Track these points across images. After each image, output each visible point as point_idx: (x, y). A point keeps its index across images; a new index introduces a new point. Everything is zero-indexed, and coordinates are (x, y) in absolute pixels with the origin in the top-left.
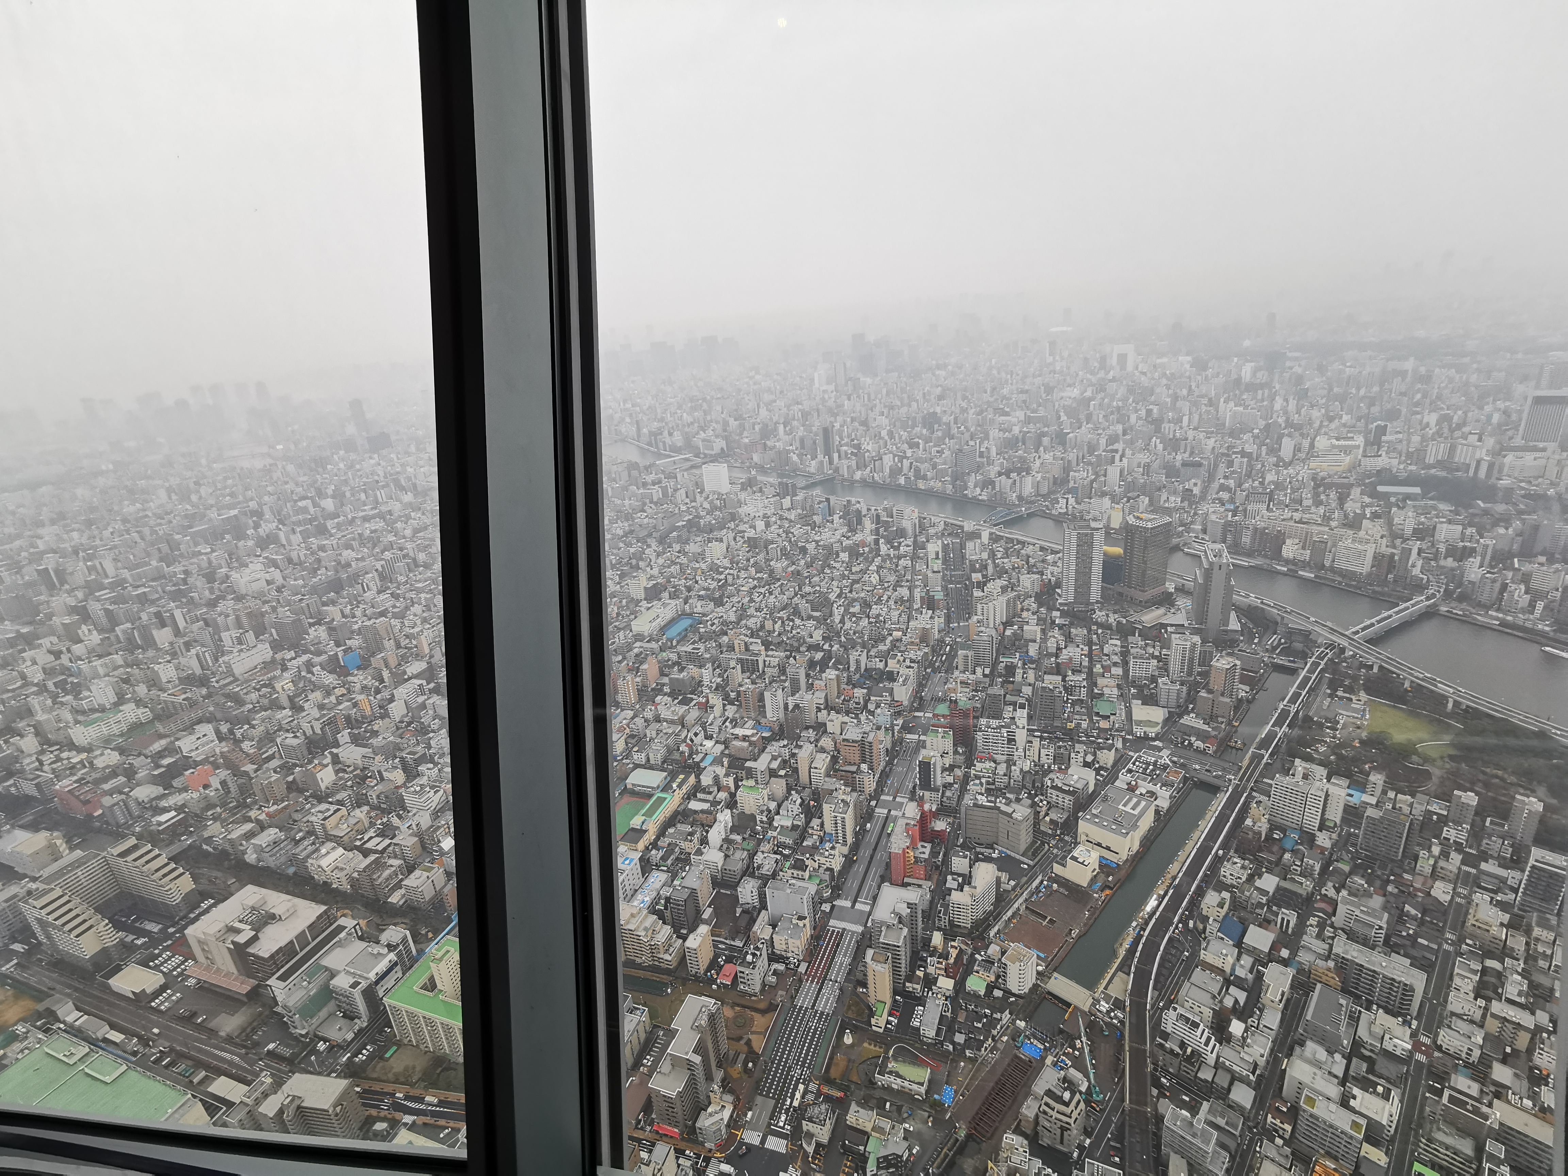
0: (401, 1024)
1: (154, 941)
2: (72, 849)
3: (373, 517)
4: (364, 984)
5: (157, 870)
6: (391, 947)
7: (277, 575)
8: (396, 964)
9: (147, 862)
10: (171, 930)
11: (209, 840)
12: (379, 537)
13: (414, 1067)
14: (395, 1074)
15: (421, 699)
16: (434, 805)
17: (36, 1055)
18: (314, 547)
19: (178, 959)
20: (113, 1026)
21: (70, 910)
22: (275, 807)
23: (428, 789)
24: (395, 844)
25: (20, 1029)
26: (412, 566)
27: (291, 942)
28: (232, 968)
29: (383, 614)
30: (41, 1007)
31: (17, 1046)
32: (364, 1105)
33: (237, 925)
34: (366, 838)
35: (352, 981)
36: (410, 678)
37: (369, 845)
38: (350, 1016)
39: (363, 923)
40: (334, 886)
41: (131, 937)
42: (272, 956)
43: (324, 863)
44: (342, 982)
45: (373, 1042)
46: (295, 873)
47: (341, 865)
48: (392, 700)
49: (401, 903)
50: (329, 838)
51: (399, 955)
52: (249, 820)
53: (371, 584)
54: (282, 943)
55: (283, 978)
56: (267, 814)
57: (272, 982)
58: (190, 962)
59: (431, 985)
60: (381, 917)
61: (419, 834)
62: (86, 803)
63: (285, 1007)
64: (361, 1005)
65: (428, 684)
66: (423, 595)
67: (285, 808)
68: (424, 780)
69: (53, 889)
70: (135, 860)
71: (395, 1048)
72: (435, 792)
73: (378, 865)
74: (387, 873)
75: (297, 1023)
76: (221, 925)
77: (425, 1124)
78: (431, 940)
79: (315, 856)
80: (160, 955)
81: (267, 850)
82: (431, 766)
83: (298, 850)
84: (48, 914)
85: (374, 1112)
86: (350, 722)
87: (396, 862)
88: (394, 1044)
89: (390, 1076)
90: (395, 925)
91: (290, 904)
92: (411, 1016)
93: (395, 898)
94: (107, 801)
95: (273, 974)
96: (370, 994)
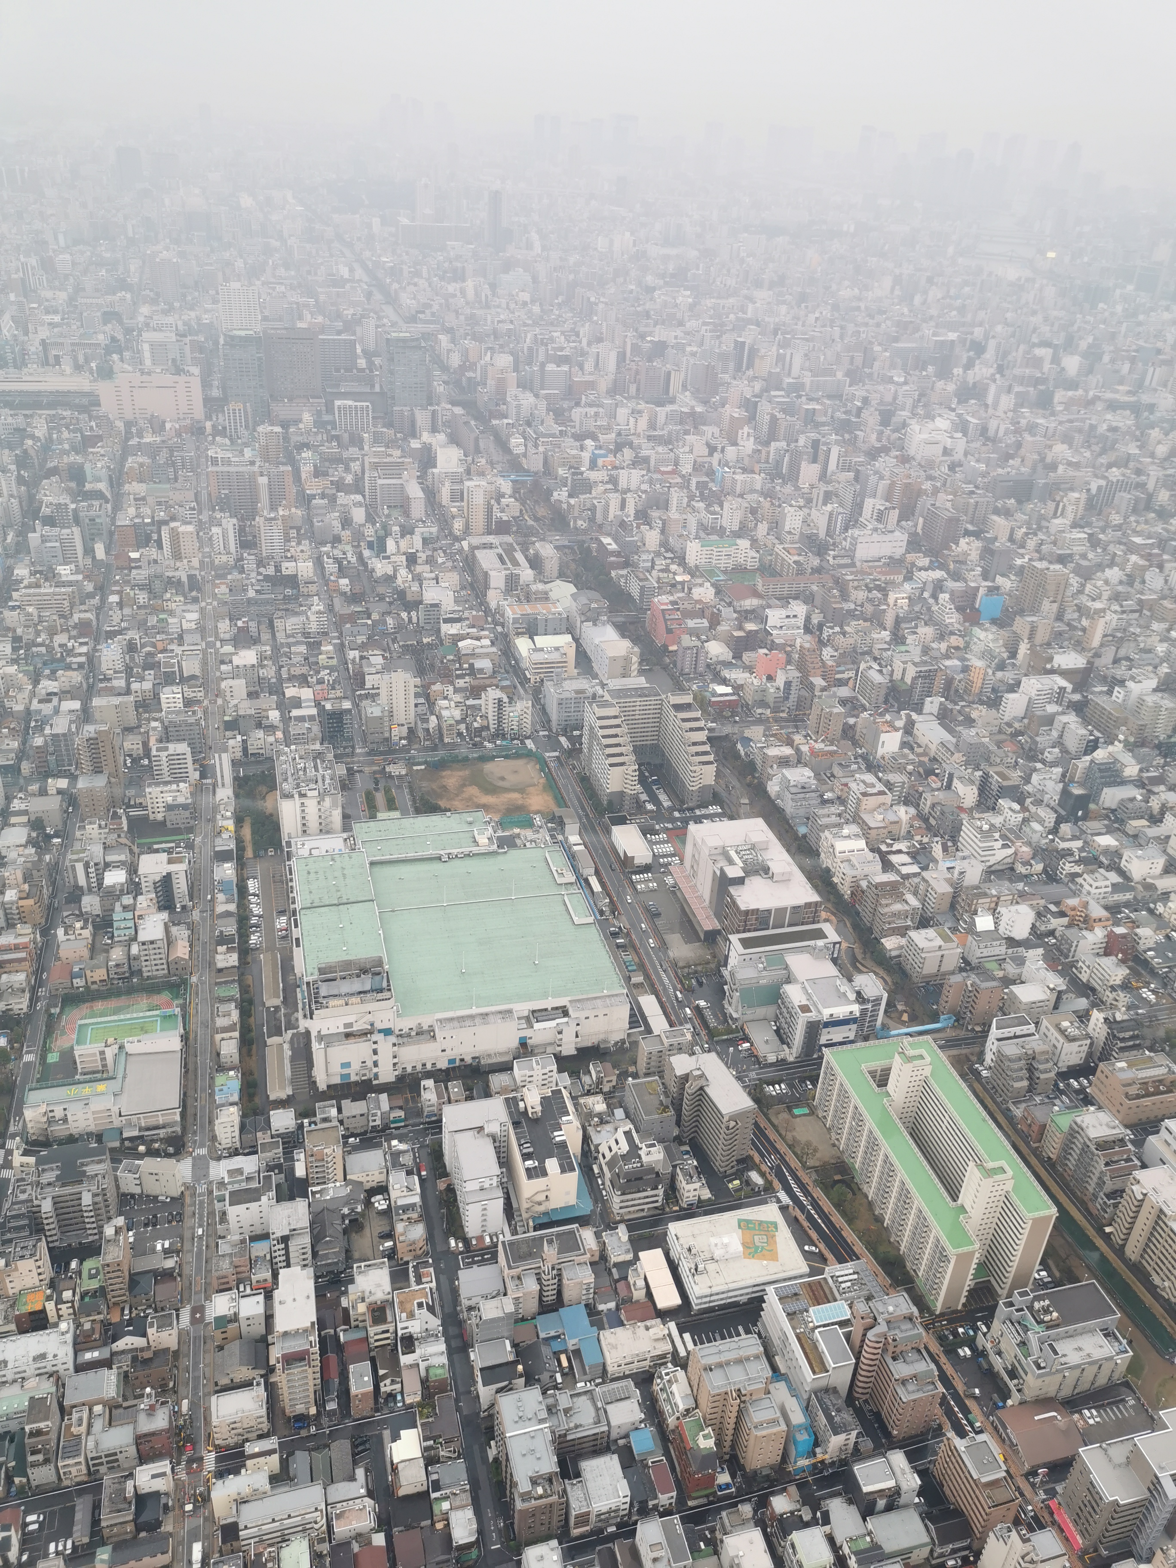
0: (828, 1091)
1: (659, 815)
2: (641, 672)
3: (1123, 406)
4: (813, 1016)
5: (694, 744)
6: (860, 998)
7: (960, 444)
8: (854, 1020)
9: (691, 730)
10: (677, 814)
11: (747, 741)
12: (1115, 442)
13: (816, 1150)
14: (794, 1138)
15: (1052, 708)
16: (993, 860)
17: (537, 853)
18: (1023, 422)
19: (668, 848)
20: (597, 873)
21: (616, 736)
22: (822, 746)
23: (997, 835)
24: (924, 879)
25: (538, 820)
26: (1142, 506)
27: (769, 911)
28: (707, 895)
29: (1062, 560)
30: (558, 811)
31: (528, 833)
32: (753, 1143)
33: (732, 853)
34: (896, 847)
35: (804, 1002)
36: (1052, 672)
37: (895, 859)
38: (782, 1036)
39: (844, 945)
40: (835, 880)
41: (644, 797)
42: (747, 912)
43: (841, 846)
44: (794, 994)
45: (791, 1086)
46: (805, 836)
47: (855, 861)
48: (1014, 687)
49: (894, 953)
50: (856, 819)
51: (863, 1012)
52: (790, 743)
53: (1070, 509)
54: (763, 905)
55: (747, 943)
56: (812, 750)
57: (734, 938)
58: (676, 860)
59: (882, 1079)
60: (865, 953)
61: (958, 889)
62: (669, 631)
63: (732, 974)
64: (798, 1036)
65: (1074, 691)
66: (1134, 558)
67: (832, 753)
68: (997, 820)
69: (612, 705)
70: (684, 720)
71: (806, 1111)
72: (1005, 846)
73: (893, 890)
74: (898, 907)
75: (734, 1001)
76: (718, 843)
77: (796, 1219)
78: (903, 1024)
79: (835, 830)
80: (657, 833)
81: (793, 790)
82: (1016, 807)
83: (821, 812)
84: (601, 727)
85: (757, 1158)
86: (949, 691)
87: (913, 902)
88: (808, 1106)
89: (789, 1136)
90: (876, 974)
91: (788, 869)
92: (844, 1094)
93: (890, 943)
94: (687, 641)
95: (738, 932)
96: (814, 1029)
